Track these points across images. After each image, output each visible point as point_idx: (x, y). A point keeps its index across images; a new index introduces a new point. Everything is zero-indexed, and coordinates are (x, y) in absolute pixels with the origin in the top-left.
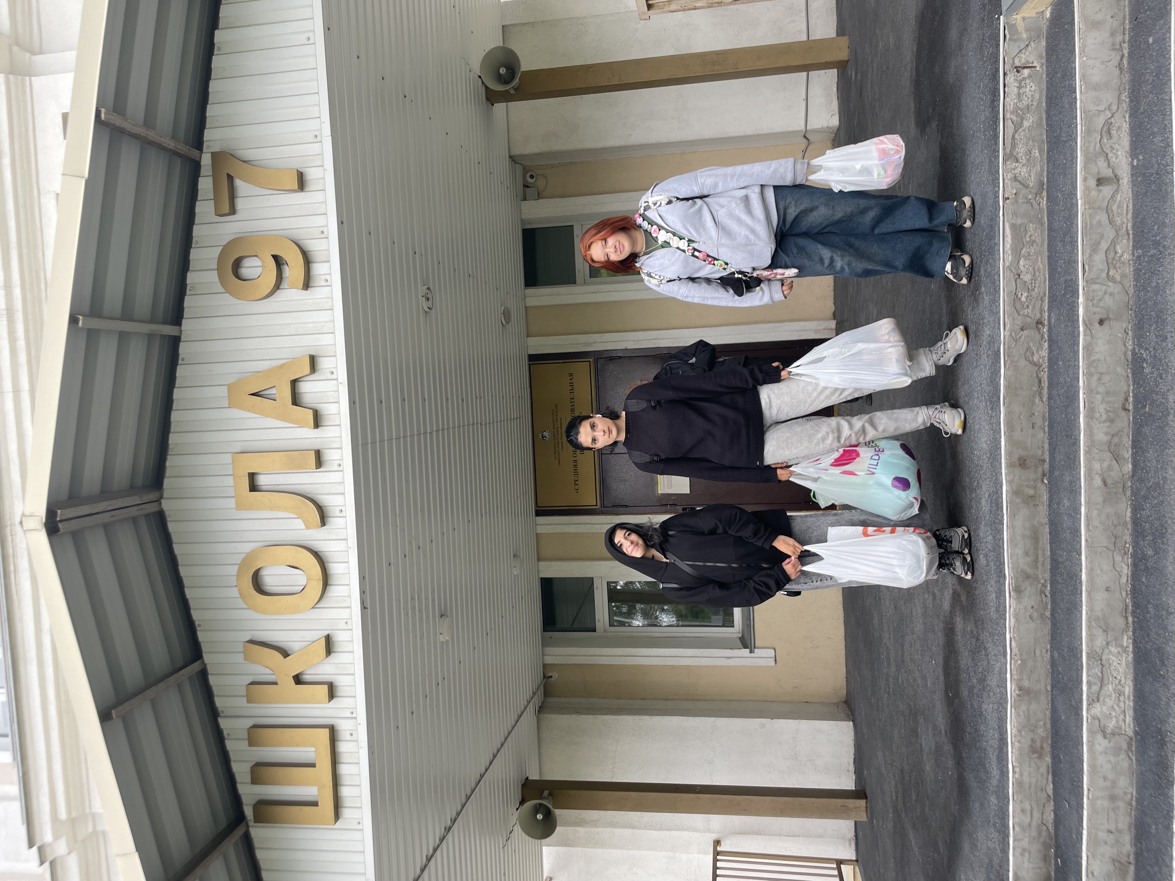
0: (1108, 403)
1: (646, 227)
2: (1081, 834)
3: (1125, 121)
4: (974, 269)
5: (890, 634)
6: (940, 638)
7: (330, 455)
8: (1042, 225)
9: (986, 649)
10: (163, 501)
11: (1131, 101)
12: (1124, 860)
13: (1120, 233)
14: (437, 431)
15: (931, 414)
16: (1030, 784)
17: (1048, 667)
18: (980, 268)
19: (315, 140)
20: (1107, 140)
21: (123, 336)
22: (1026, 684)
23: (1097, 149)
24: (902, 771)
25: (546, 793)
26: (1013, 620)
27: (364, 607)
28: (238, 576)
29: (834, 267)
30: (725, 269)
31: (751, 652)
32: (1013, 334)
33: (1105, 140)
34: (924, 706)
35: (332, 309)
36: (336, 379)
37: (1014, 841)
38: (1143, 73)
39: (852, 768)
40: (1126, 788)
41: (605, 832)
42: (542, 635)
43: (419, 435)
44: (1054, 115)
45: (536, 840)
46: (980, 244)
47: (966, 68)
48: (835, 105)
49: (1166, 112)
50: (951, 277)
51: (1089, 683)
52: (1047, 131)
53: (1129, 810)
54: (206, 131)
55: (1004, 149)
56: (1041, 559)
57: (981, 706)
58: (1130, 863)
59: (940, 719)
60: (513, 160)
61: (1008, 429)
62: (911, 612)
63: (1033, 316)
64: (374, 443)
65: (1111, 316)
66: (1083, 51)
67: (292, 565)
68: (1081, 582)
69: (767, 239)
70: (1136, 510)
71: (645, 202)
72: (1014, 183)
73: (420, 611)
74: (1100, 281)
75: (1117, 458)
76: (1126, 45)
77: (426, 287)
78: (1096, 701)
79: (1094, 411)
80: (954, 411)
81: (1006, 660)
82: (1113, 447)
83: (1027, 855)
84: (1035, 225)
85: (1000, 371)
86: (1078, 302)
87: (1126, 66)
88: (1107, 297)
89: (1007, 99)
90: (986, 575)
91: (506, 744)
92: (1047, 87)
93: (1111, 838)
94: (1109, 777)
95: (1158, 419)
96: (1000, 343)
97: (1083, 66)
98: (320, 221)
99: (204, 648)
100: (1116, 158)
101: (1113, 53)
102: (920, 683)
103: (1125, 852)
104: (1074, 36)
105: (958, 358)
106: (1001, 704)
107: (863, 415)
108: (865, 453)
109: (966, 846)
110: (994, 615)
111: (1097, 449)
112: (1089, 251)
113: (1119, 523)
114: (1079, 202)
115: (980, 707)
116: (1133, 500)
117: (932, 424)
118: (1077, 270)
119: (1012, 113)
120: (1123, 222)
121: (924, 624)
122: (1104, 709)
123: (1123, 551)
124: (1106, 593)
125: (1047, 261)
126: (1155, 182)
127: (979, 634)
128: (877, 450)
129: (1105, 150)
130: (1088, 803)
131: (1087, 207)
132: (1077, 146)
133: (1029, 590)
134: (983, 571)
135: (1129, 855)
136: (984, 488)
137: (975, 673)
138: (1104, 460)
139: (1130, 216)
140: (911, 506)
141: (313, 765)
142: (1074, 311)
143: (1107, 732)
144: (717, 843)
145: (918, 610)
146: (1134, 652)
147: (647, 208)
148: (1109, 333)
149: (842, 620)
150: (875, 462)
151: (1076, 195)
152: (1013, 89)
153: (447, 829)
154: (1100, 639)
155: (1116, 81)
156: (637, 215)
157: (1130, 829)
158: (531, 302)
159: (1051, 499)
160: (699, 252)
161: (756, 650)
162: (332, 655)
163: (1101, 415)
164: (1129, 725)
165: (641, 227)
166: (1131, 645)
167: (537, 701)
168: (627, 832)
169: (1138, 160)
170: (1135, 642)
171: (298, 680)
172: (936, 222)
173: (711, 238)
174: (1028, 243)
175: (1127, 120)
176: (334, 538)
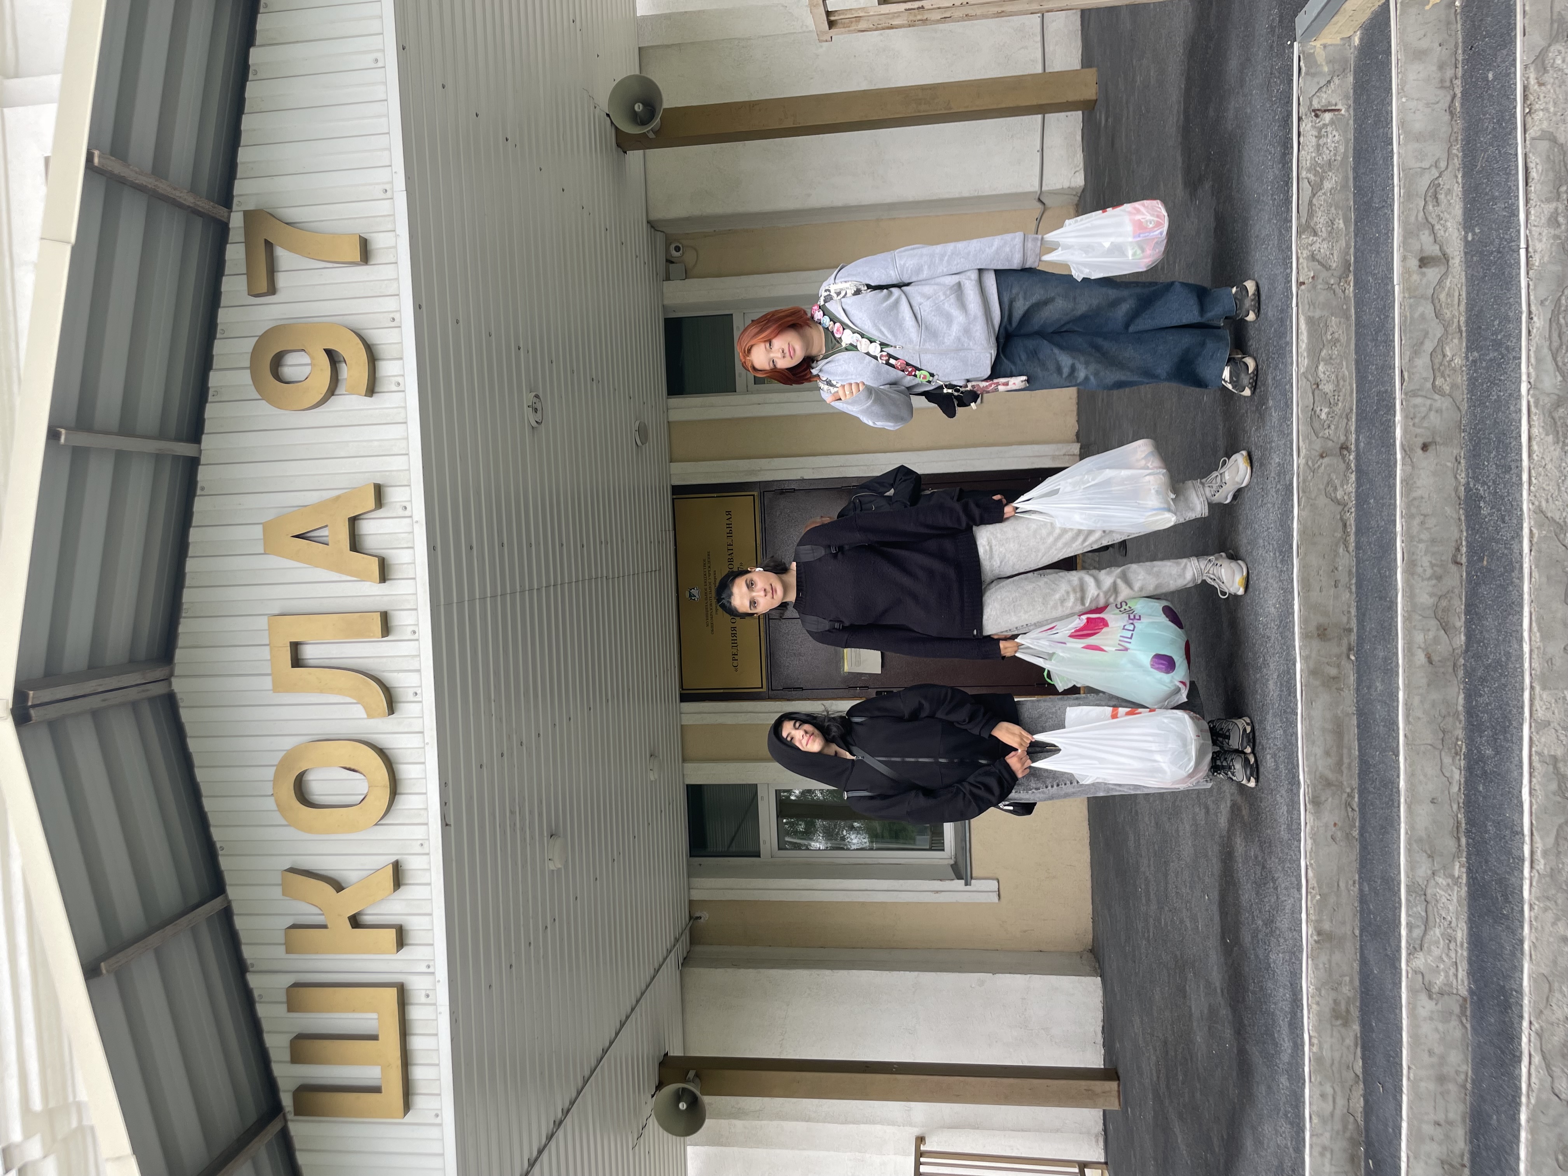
0: (1433, 554)
1: (827, 324)
2: (1399, 1128)
3: (1457, 182)
4: (1260, 376)
5: (1149, 860)
6: (1215, 865)
7: (401, 619)
8: (1348, 318)
9: (1274, 880)
10: (173, 680)
11: (1465, 156)
12: (1456, 1162)
13: (1450, 330)
14: (547, 587)
15: (1203, 567)
16: (1333, 1060)
17: (1356, 905)
18: (1266, 374)
19: (384, 196)
20: (1434, 206)
21: (121, 457)
22: (1326, 926)
23: (1420, 219)
24: (1165, 1043)
25: (691, 1074)
26: (1309, 842)
27: (445, 824)
28: (276, 780)
29: (1076, 378)
30: (929, 382)
31: (966, 884)
32: (1310, 463)
33: (1431, 207)
34: (1194, 956)
35: (405, 423)
36: (411, 517)
37: (1311, 1136)
38: (1480, 119)
39: (1100, 1039)
40: (1459, 1065)
41: (771, 1127)
42: (688, 861)
43: (522, 592)
44: (1364, 173)
45: (678, 1138)
46: (1267, 344)
47: (1249, 111)
48: (1079, 158)
49: (1511, 170)
50: (1230, 386)
51: (1410, 926)
52: (1354, 194)
53: (1463, 1095)
54: (236, 182)
55: (1298, 218)
56: (1346, 761)
57: (1268, 955)
58: (1464, 1166)
59: (1215, 973)
60: (652, 227)
61: (1303, 588)
62: (1177, 831)
63: (1335, 439)
64: (461, 602)
65: (1438, 439)
66: (1402, 89)
67: (348, 766)
68: (1398, 792)
69: (984, 342)
70: (1470, 696)
71: (826, 291)
72: (1311, 264)
73: (522, 829)
74: (1424, 393)
75: (1445, 627)
76: (1458, 82)
77: (534, 394)
78: (1418, 949)
79: (1415, 565)
80: (1233, 564)
81: (1301, 894)
82: (1440, 612)
83: (1328, 1155)
84: (1338, 320)
85: (1292, 512)
86: (1394, 421)
87: (1458, 109)
88: (1432, 415)
89: (1302, 153)
90: (1275, 781)
91: (637, 1009)
92: (1355, 137)
93: (1438, 1133)
94: (1436, 1050)
95: (1499, 576)
96: (1293, 475)
97: (1402, 110)
98: (390, 304)
99: (228, 878)
100: (1445, 231)
101: (1441, 93)
102: (1188, 925)
103: (1457, 1151)
104: (1391, 69)
105: (1238, 494)
106: (1294, 953)
107: (1113, 568)
108: (1115, 620)
109: (1249, 1144)
110: (1284, 834)
111: (1420, 615)
112: (1408, 353)
113: (1449, 713)
114: (1397, 288)
115: (1267, 957)
116: (1466, 683)
117: (1204, 581)
118: (1393, 378)
119: (1309, 170)
120: (1454, 316)
121: (1194, 845)
122: (1430, 959)
123: (1453, 751)
124: (1432, 805)
125: (1354, 367)
126: (1495, 262)
127: (1266, 860)
128: (1132, 616)
129: (1430, 220)
130: (1408, 1086)
131: (1407, 295)
132: (1393, 214)
133: (1331, 802)
134: (1270, 777)
135: (1462, 1156)
136: (1272, 666)
137: (1260, 912)
138: (1429, 630)
139: (1463, 308)
140: (1178, 690)
141: (375, 1038)
142: (1389, 432)
143: (1433, 990)
144: (921, 1140)
145: (1186, 827)
146: (1469, 885)
147: (828, 299)
148: (1435, 462)
149: (1087, 841)
150: (1129, 634)
151: (1392, 278)
152: (1310, 140)
153: (557, 1123)
154: (1424, 868)
155: (1444, 131)
156: (816, 307)
157: (1464, 1121)
158: (675, 416)
159: (1359, 681)
160: (896, 359)
161: (973, 881)
162: (402, 888)
163: (1425, 571)
164: (1462, 981)
165: (820, 323)
166: (1464, 876)
167: (681, 949)
168: (800, 1126)
169: (1474, 234)
170: (1469, 871)
171: (355, 922)
172: (1209, 315)
173: (911, 341)
174: (1329, 341)
175: (1460, 180)
176: (406, 730)
